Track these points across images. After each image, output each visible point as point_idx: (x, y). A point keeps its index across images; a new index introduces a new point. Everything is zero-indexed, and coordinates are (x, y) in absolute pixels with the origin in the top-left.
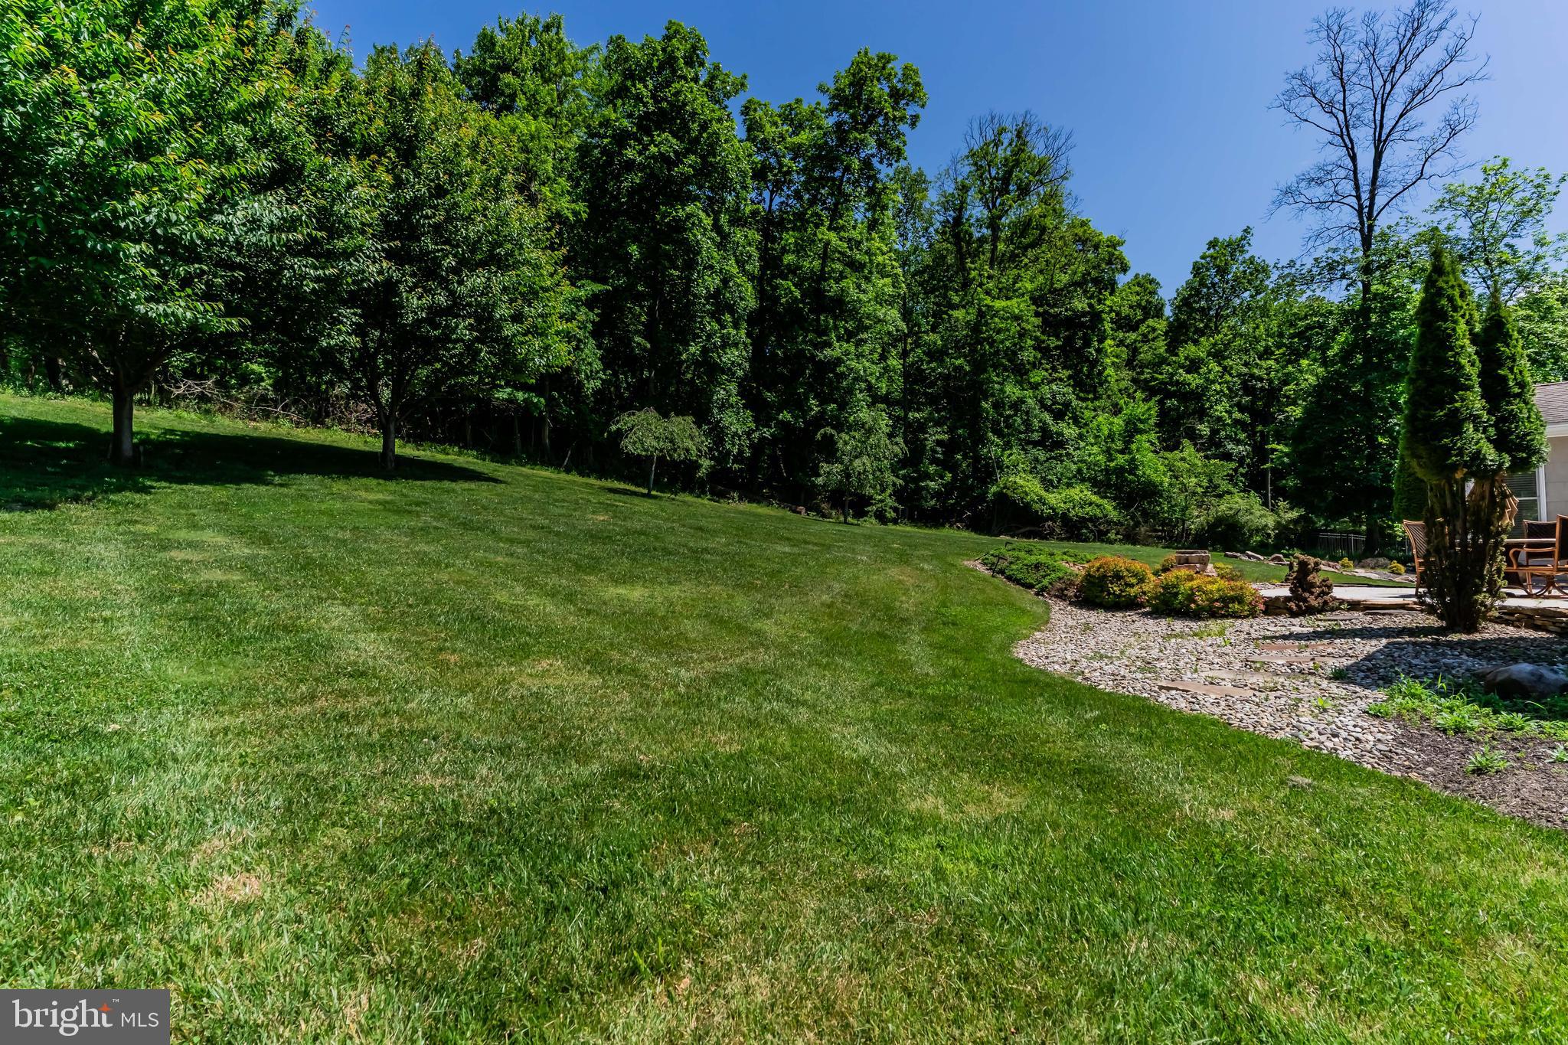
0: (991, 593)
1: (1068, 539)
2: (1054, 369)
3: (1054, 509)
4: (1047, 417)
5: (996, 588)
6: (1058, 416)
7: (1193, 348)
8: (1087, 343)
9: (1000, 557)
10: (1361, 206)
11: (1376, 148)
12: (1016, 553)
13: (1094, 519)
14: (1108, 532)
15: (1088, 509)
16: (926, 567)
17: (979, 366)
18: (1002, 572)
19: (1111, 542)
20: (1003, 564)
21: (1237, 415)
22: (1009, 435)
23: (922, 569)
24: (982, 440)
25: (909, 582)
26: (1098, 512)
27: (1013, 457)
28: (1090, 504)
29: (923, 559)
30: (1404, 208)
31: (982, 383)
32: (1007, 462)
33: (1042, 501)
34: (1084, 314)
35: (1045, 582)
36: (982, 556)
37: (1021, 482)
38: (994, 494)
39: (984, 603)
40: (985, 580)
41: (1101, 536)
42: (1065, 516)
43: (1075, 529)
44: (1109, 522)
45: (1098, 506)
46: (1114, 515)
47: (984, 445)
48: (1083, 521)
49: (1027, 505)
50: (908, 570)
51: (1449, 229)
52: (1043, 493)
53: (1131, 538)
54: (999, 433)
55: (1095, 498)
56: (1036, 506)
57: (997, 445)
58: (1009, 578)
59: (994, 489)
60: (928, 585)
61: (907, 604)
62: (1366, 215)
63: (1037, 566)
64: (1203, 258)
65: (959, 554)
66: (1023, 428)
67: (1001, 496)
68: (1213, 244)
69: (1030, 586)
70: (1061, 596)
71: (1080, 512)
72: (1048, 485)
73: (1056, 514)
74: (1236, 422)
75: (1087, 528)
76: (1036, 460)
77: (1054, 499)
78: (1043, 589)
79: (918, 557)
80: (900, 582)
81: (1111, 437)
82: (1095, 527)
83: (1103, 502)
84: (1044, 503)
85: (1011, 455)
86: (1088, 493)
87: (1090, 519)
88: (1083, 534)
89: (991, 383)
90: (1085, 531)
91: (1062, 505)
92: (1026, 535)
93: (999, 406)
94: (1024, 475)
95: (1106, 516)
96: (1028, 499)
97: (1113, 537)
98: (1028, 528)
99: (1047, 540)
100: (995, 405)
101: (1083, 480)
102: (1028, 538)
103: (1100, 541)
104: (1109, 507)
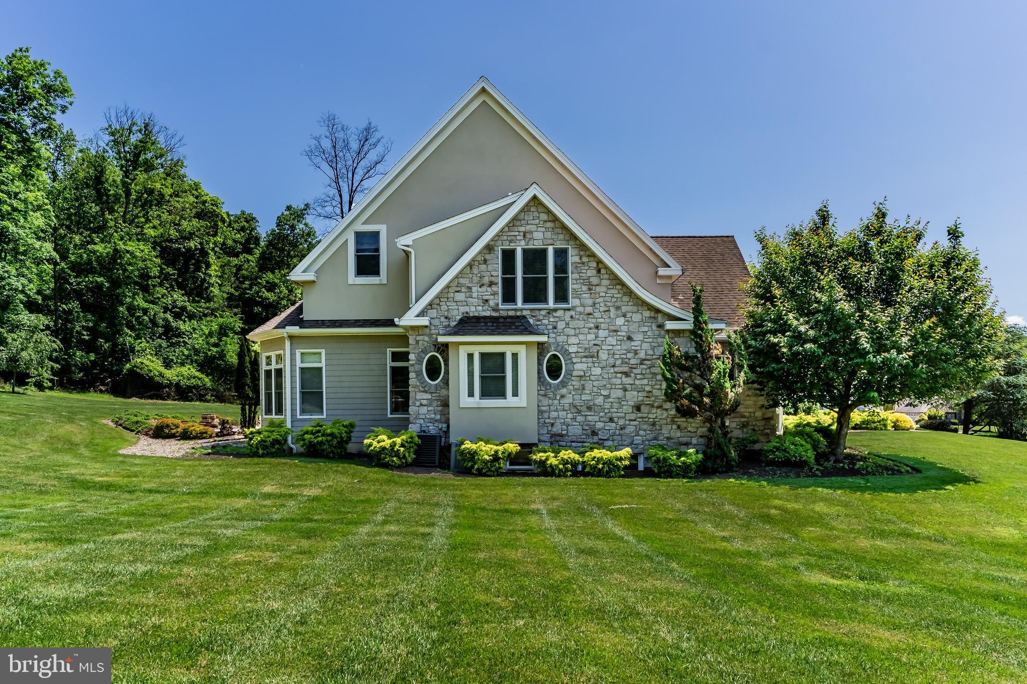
0: (114, 434)
1: (179, 400)
3: (170, 381)
4: (168, 316)
5: (117, 432)
6: (177, 316)
7: (271, 276)
8: (198, 269)
9: (120, 419)
11: (350, 196)
12: (129, 416)
13: (196, 387)
14: (206, 395)
15: (193, 381)
16: (83, 424)
17: (115, 283)
18: (121, 425)
19: (208, 401)
20: (120, 422)
22: (139, 329)
23: (81, 425)
24: (119, 332)
25: (76, 431)
26: (199, 382)
27: (142, 345)
28: (194, 378)
29: (81, 420)
31: (118, 296)
32: (137, 348)
33: (161, 375)
35: (140, 429)
36: (112, 417)
37: (147, 362)
38: (128, 370)
39: (110, 438)
40: (112, 429)
41: (201, 398)
42: (177, 385)
43: (183, 393)
44: (206, 389)
45: (199, 379)
46: (209, 384)
47: (120, 335)
48: (190, 388)
49: (151, 378)
50: (74, 426)
52: (162, 369)
53: (220, 399)
54: (132, 328)
55: (198, 374)
56: (157, 379)
57: (130, 336)
58: (124, 428)
59: (128, 366)
60: (85, 432)
61: (77, 439)
63: (137, 422)
64: (282, 216)
65: (99, 417)
66: (150, 325)
67: (132, 371)
68: (288, 208)
69: (133, 431)
70: (147, 434)
71: (188, 383)
72: (168, 364)
73: (171, 383)
75: (192, 392)
76: (160, 346)
77: (168, 373)
78: (139, 432)
79: (78, 420)
80: (72, 431)
81: (211, 334)
82: (197, 392)
83: (203, 376)
84: (163, 377)
85: (141, 343)
86: (194, 370)
87: (194, 387)
88: (189, 396)
89: (125, 296)
90: (190, 394)
91: (176, 378)
92: (151, 397)
93: (131, 309)
94: (149, 357)
95: (204, 385)
96: (152, 374)
97: (209, 398)
98: (152, 393)
99: (166, 400)
100: (128, 309)
101: (192, 361)
102: (152, 399)
103: (201, 400)
104: (207, 380)
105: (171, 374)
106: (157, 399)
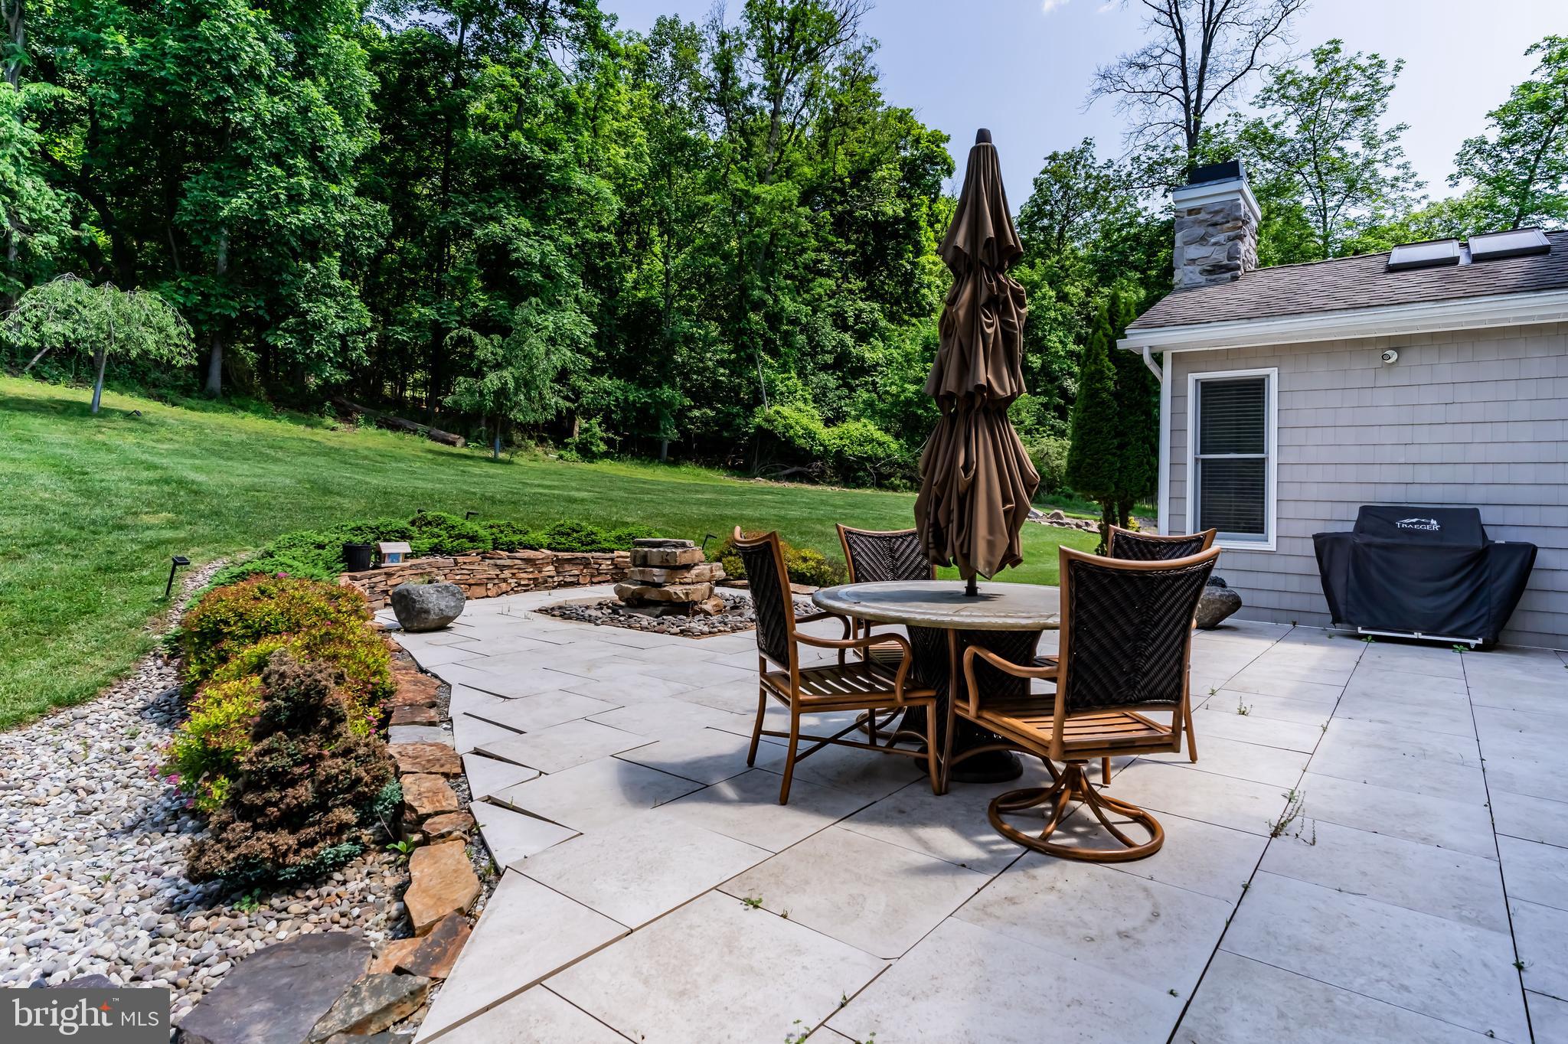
1: (839, 485)
2: (845, 278)
3: (825, 447)
6: (862, 337)
7: (1027, 271)
8: (901, 254)
10: (1187, 98)
11: (1206, 30)
13: (872, 459)
14: (890, 475)
15: (868, 448)
19: (895, 488)
21: (1071, 347)
22: (786, 356)
24: (752, 360)
26: (880, 452)
27: (790, 383)
28: (872, 442)
30: (1233, 104)
32: (781, 388)
33: (810, 435)
34: (897, 219)
37: (789, 414)
38: (755, 428)
41: (881, 482)
42: (839, 455)
43: (848, 471)
44: (892, 464)
45: (880, 444)
46: (898, 456)
47: (754, 367)
48: (861, 462)
49: (790, 441)
51: (1276, 126)
52: (816, 426)
54: (774, 353)
55: (879, 435)
56: (800, 442)
57: (771, 367)
59: (758, 420)
62: (1193, 110)
64: (1043, 172)
67: (762, 430)
68: (1053, 158)
71: (858, 450)
73: (828, 452)
74: (1071, 354)
75: (865, 470)
77: (825, 434)
82: (875, 469)
83: (887, 438)
84: (813, 439)
85: (789, 379)
86: (872, 427)
87: (869, 459)
88: (859, 477)
89: (753, 288)
90: (861, 474)
91: (838, 441)
92: (791, 478)
93: (774, 319)
94: (800, 404)
95: (889, 456)
96: (792, 432)
97: (897, 482)
98: (795, 469)
99: (817, 483)
100: (768, 317)
101: (874, 412)
102: (792, 481)
103: (880, 485)
104: (894, 446)
105: (828, 436)
106: (801, 482)
